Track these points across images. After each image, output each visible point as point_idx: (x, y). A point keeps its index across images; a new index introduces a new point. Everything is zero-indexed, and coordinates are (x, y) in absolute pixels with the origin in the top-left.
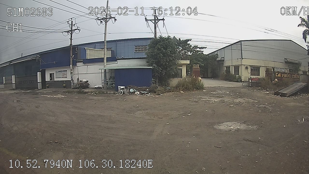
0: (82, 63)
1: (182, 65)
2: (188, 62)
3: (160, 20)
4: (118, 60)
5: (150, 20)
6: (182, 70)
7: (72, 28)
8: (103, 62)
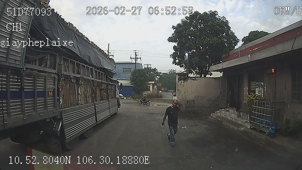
2: (153, 82)
3: (138, 58)
5: (133, 58)
6: (150, 86)
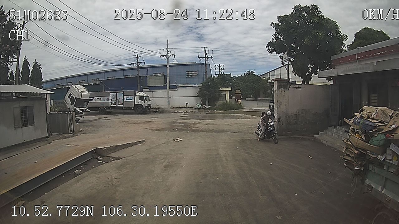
0: (148, 89)
1: (225, 91)
2: (230, 89)
3: (209, 58)
4: (178, 88)
5: (203, 58)
6: (226, 94)
7: (138, 61)
8: (167, 89)
